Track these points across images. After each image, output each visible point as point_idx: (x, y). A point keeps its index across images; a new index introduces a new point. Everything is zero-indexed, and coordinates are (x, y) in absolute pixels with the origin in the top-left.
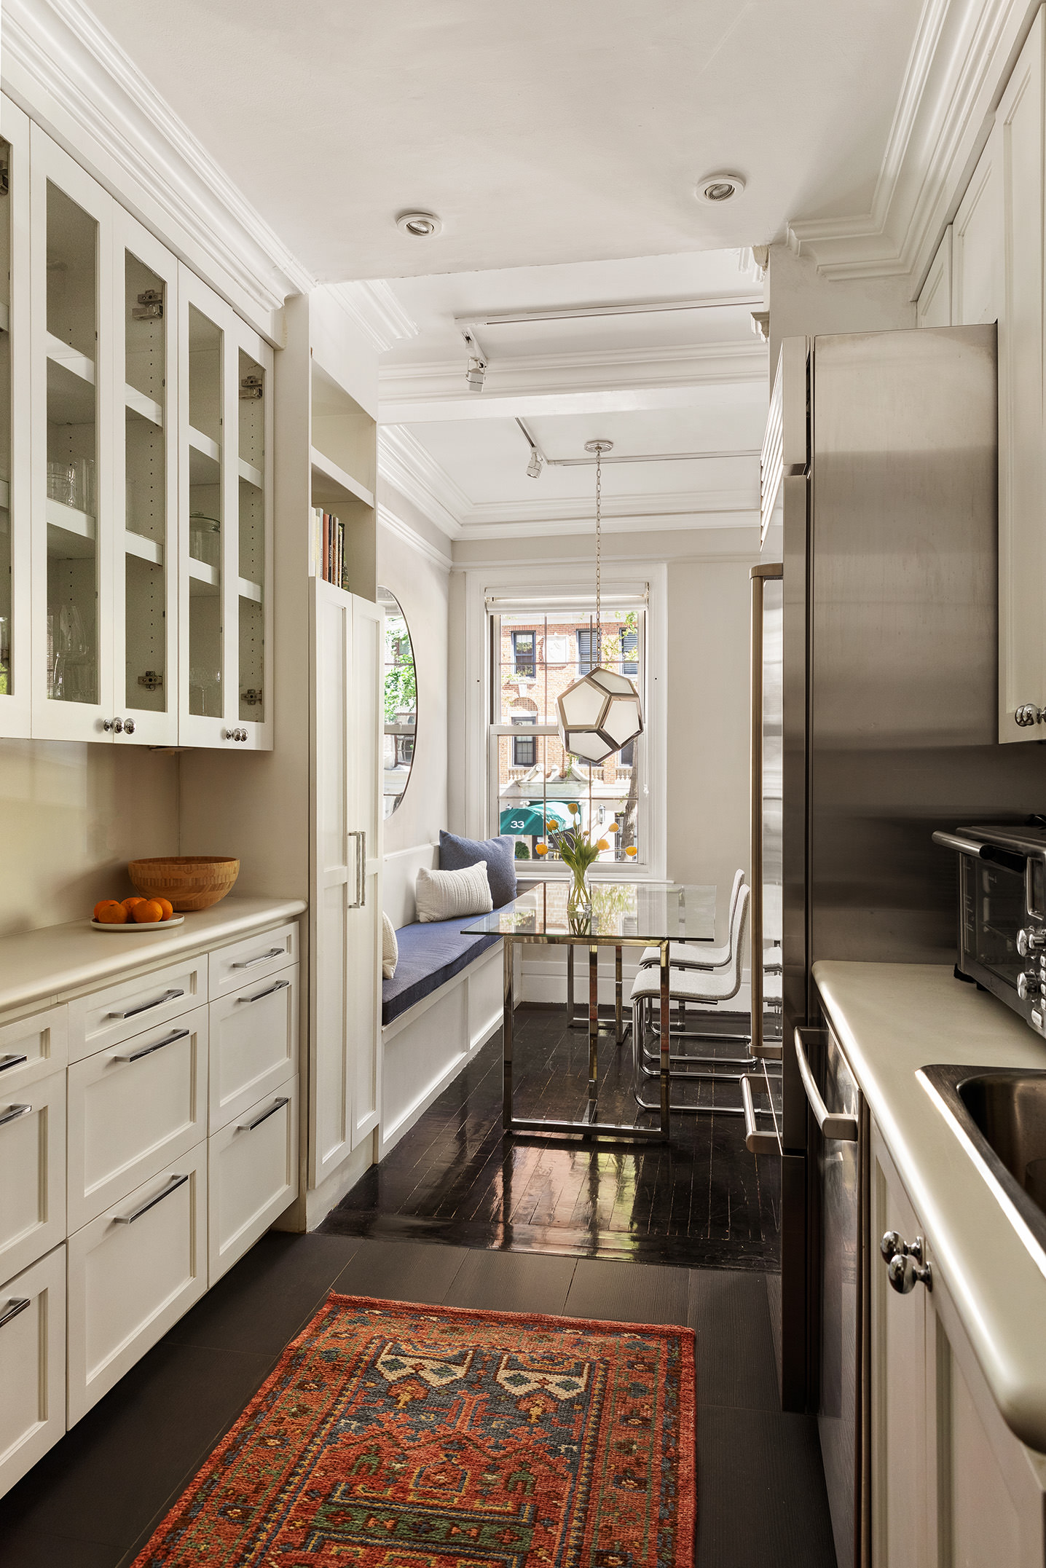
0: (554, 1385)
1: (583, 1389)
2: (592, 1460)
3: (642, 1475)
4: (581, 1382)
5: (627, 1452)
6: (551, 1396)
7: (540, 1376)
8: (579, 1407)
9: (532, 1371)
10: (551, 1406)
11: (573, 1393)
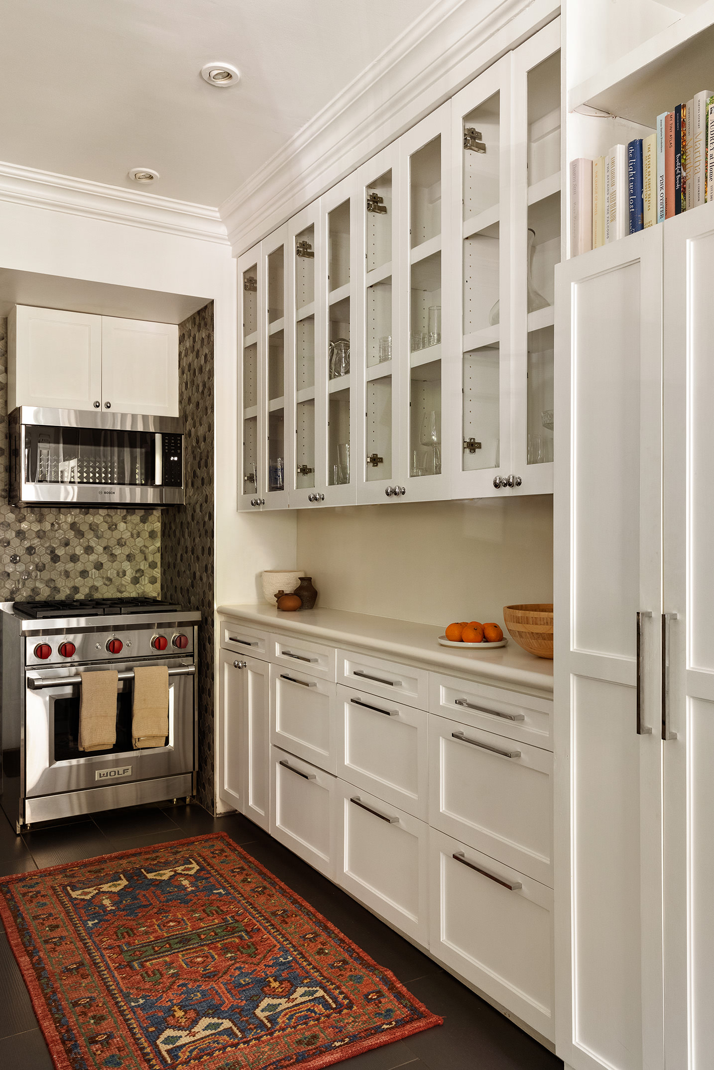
0: (183, 1036)
1: (158, 1042)
2: (117, 1003)
3: (78, 1009)
4: (163, 1048)
5: (95, 1016)
6: (180, 1028)
7: (198, 1036)
8: (150, 1030)
9: (208, 1036)
10: (172, 1021)
11: (163, 1037)
